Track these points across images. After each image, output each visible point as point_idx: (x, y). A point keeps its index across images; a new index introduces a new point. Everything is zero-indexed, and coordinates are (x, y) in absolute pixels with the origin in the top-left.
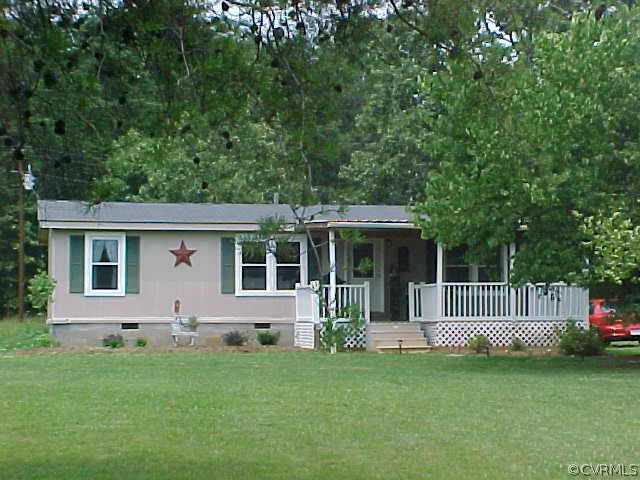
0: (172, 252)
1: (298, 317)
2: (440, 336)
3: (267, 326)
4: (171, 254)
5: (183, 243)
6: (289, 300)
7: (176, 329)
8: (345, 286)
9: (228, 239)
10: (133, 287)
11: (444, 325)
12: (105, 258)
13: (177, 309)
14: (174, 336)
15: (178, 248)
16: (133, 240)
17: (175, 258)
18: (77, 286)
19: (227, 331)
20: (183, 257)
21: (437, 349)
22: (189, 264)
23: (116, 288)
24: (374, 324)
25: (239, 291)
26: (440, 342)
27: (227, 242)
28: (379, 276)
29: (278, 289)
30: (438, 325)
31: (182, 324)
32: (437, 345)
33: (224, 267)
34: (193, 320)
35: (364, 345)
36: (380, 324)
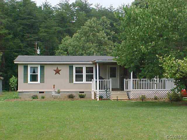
0: (54, 70)
1: (92, 90)
2: (132, 95)
3: (83, 92)
4: (54, 71)
5: (57, 67)
6: (90, 84)
7: (54, 94)
8: (104, 80)
9: (71, 66)
10: (42, 81)
11: (133, 92)
12: (34, 72)
13: (54, 87)
14: (53, 96)
15: (56, 69)
16: (42, 67)
17: (55, 72)
18: (26, 81)
19: (69, 94)
20: (57, 72)
21: (131, 99)
22: (59, 74)
23: (37, 81)
24: (113, 92)
25: (74, 82)
26: (132, 97)
27: (71, 67)
28: (118, 77)
29: (86, 81)
30: (131, 92)
31: (55, 92)
32: (131, 98)
33: (70, 74)
34: (59, 91)
35: (110, 98)
36: (115, 92)
